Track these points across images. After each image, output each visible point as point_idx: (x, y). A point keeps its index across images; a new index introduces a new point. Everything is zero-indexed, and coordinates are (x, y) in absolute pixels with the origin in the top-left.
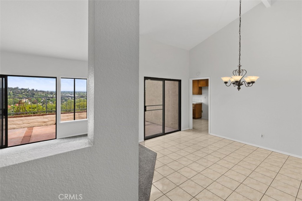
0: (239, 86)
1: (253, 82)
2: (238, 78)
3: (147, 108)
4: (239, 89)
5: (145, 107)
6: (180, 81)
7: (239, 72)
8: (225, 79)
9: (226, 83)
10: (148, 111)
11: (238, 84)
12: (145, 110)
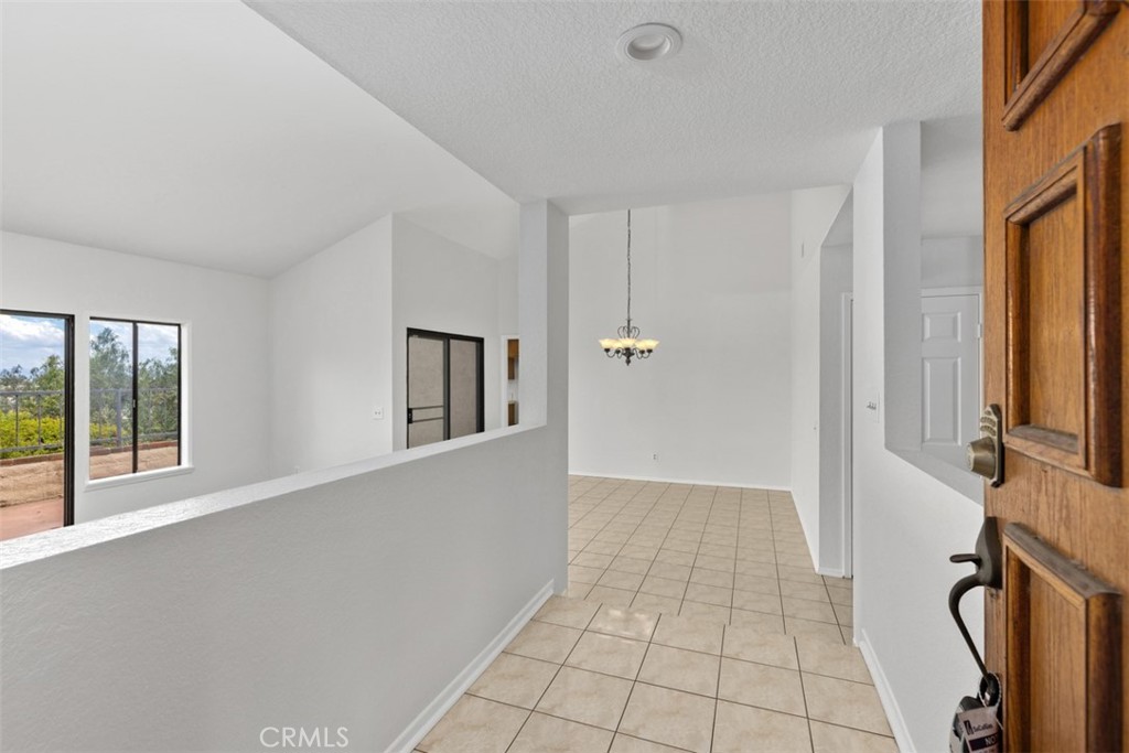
0: (628, 358)
1: (650, 351)
2: (628, 342)
3: (416, 415)
4: (628, 362)
5: (410, 411)
6: (480, 341)
7: (629, 332)
8: (606, 343)
9: (607, 350)
10: (416, 421)
11: (628, 353)
12: (410, 421)
